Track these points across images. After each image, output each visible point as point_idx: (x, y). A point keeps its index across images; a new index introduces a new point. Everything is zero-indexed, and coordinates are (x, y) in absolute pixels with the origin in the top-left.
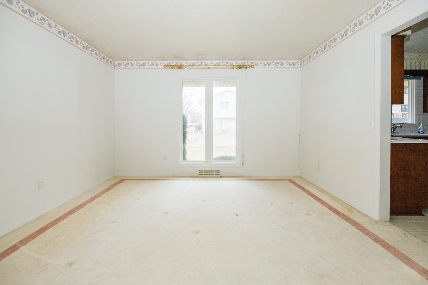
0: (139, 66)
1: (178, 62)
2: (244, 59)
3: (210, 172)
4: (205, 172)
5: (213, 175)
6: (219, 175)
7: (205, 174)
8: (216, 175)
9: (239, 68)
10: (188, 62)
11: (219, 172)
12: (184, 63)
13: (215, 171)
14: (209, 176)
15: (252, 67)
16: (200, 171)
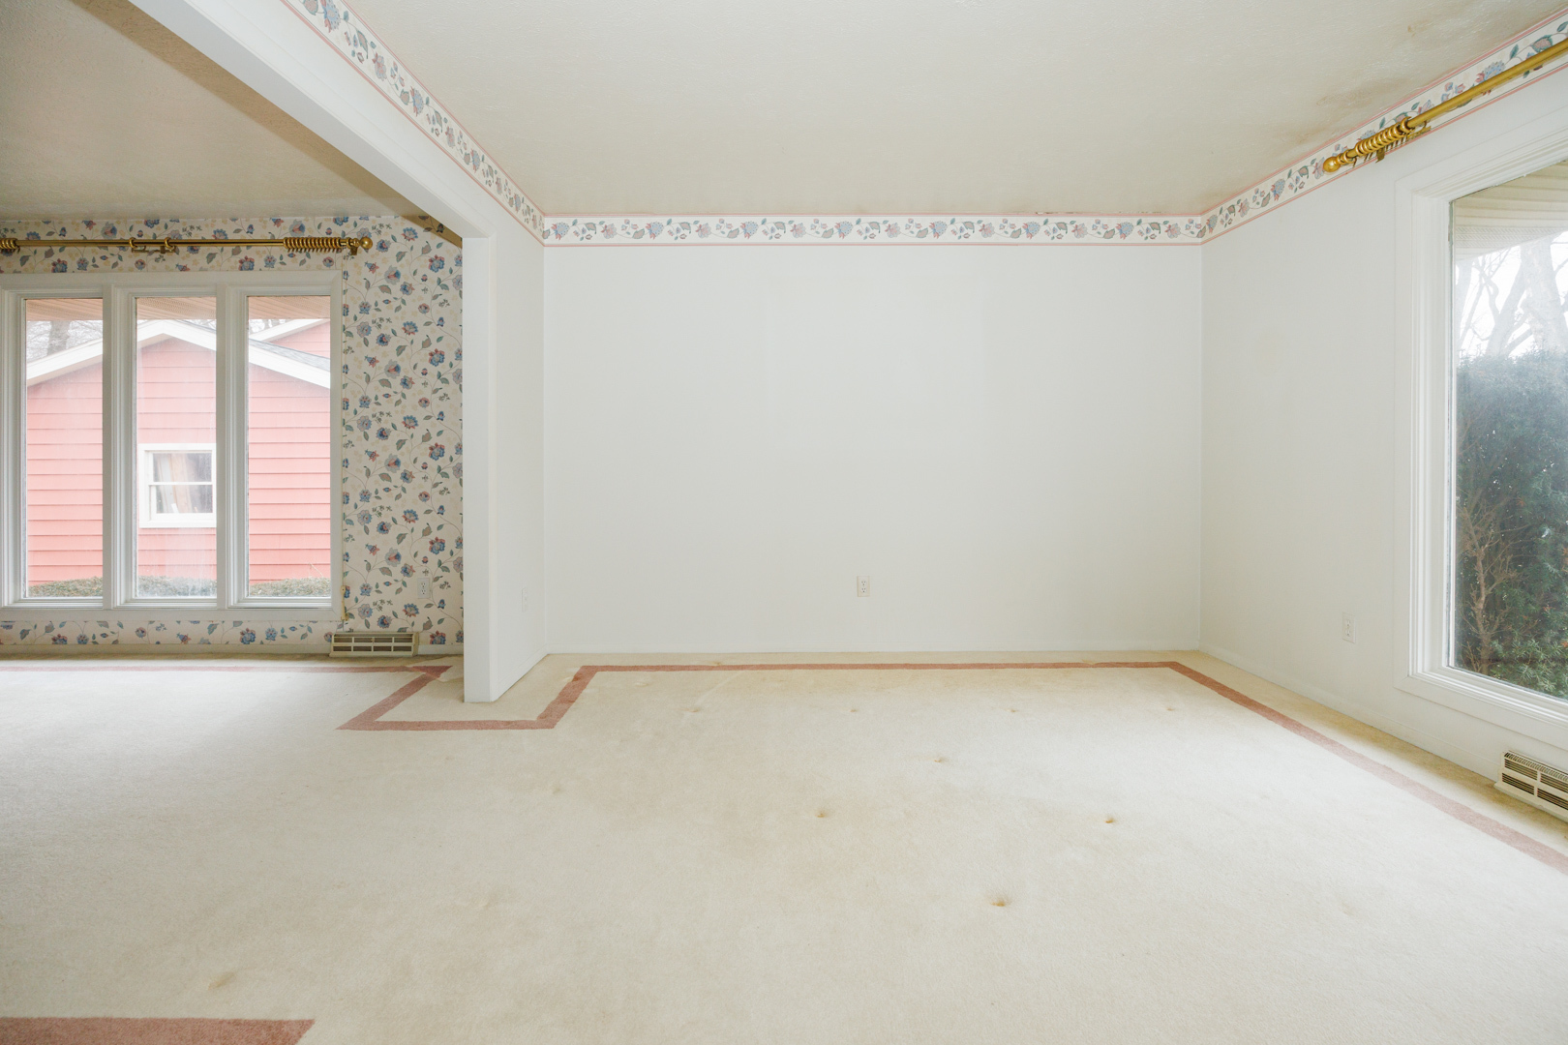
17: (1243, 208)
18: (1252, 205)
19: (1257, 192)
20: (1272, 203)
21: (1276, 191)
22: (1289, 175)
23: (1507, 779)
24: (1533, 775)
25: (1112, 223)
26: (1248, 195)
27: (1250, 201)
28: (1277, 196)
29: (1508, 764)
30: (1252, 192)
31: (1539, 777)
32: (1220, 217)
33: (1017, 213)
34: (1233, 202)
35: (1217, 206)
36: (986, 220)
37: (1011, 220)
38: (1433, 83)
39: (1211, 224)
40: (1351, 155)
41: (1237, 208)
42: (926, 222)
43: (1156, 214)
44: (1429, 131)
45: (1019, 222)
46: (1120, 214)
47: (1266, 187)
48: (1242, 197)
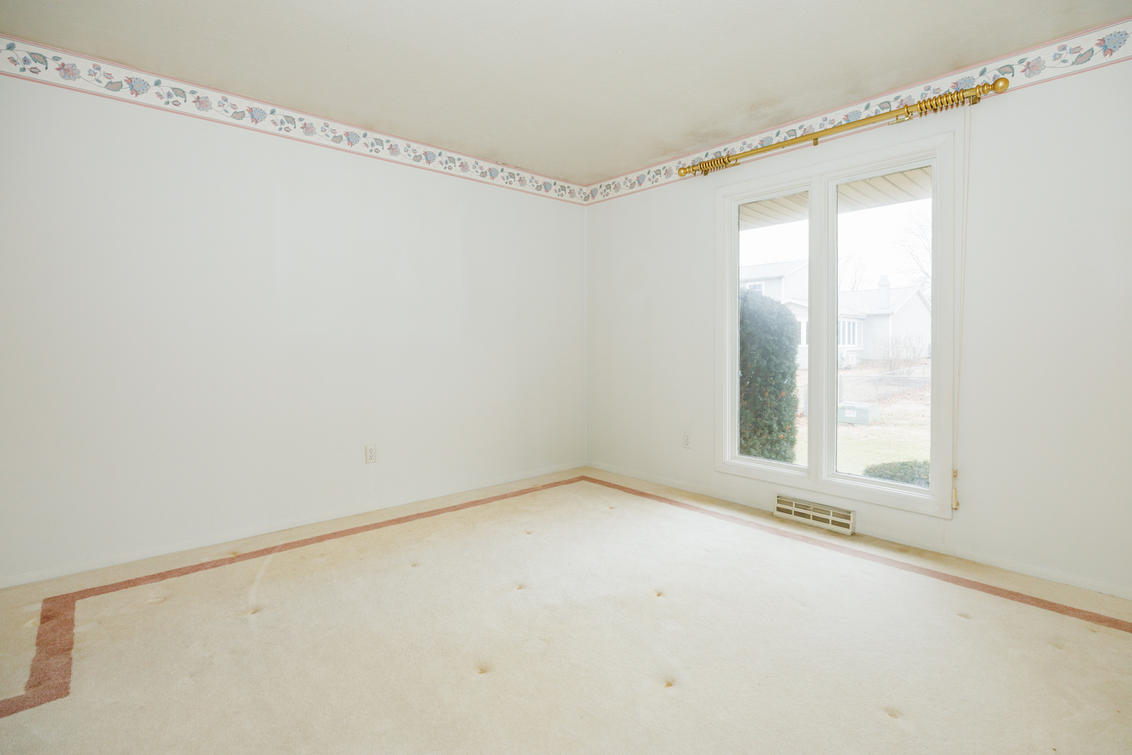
0: (630, 188)
1: (721, 149)
2: (957, 68)
3: (815, 510)
4: (797, 506)
5: (826, 521)
6: (847, 526)
7: (797, 514)
8: (834, 523)
9: (935, 110)
10: (749, 140)
11: (848, 518)
12: (736, 147)
13: (832, 508)
14: (811, 521)
15: (994, 87)
16: (780, 499)
17: (617, 188)
18: (623, 186)
19: (626, 179)
20: (637, 188)
21: (640, 180)
22: (648, 173)
23: (779, 509)
24: (791, 504)
25: (541, 180)
26: (620, 180)
27: (622, 184)
28: (640, 184)
29: (779, 502)
30: (623, 178)
31: (794, 505)
32: (600, 190)
33: (485, 159)
34: (610, 182)
35: (597, 183)
36: (464, 159)
37: (481, 163)
38: (737, 139)
39: (593, 194)
40: (694, 168)
41: (613, 187)
42: (421, 149)
43: (565, 180)
44: (739, 164)
45: (486, 166)
46: (545, 176)
47: (633, 177)
48: (617, 180)
